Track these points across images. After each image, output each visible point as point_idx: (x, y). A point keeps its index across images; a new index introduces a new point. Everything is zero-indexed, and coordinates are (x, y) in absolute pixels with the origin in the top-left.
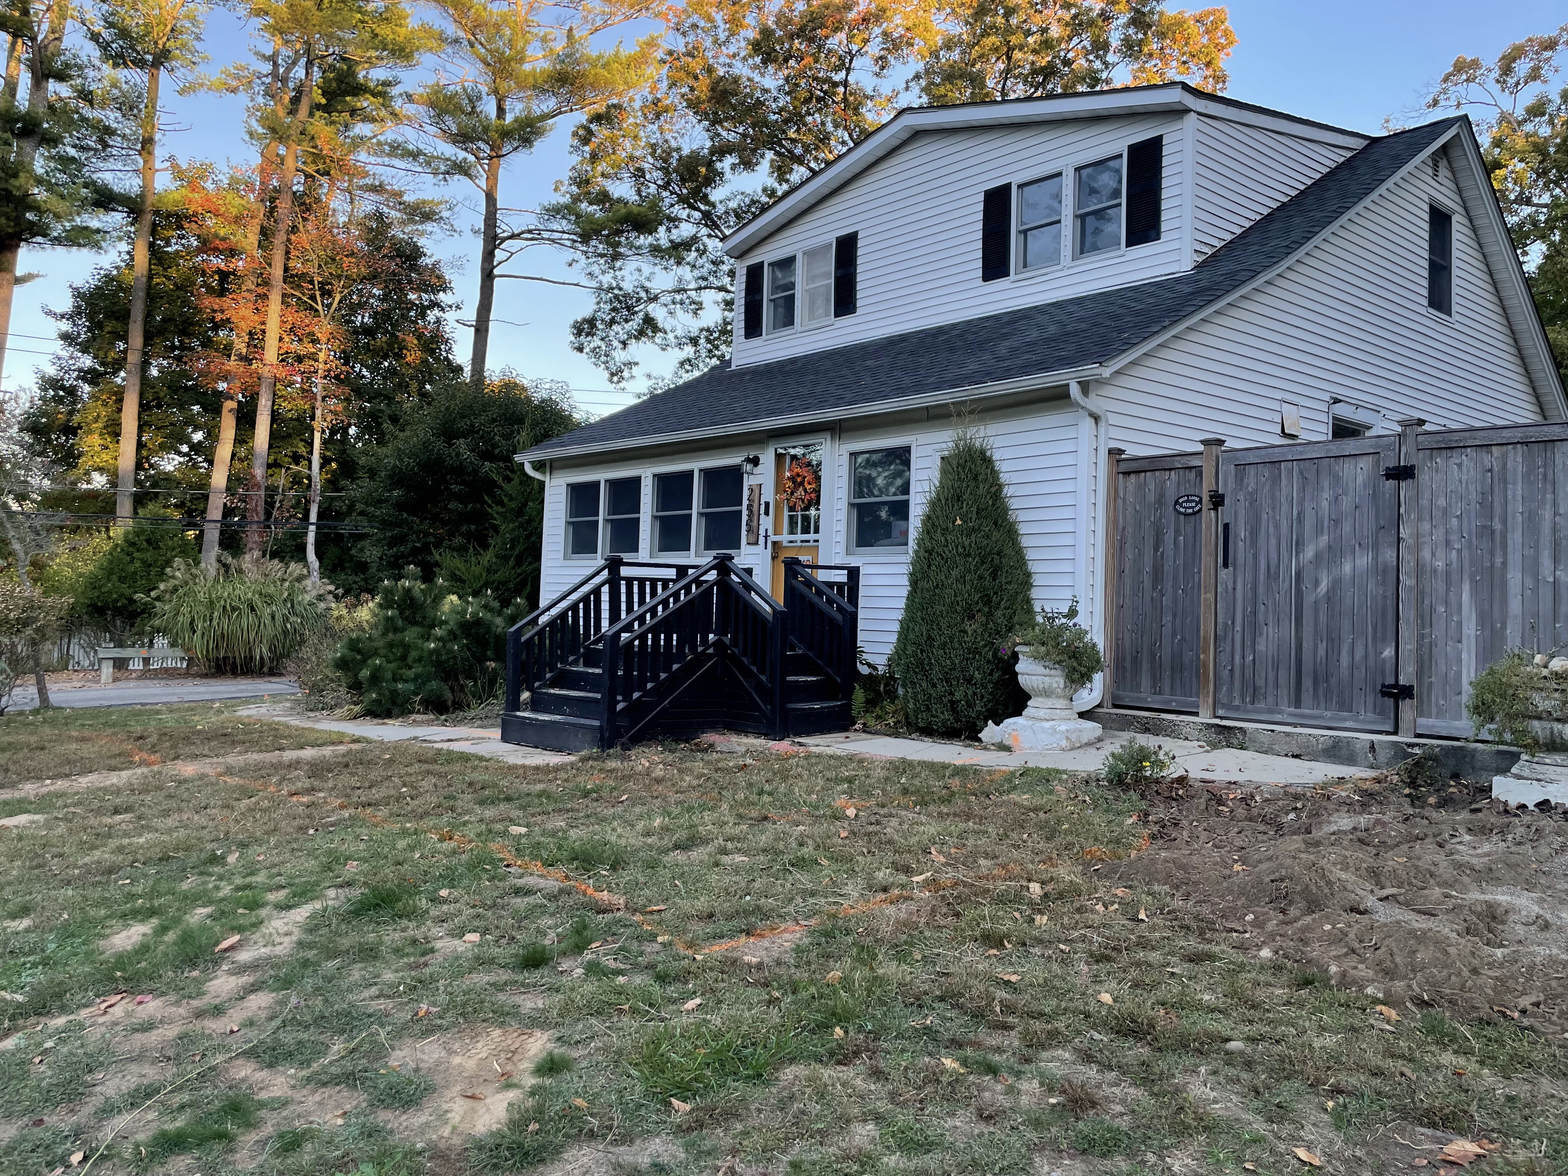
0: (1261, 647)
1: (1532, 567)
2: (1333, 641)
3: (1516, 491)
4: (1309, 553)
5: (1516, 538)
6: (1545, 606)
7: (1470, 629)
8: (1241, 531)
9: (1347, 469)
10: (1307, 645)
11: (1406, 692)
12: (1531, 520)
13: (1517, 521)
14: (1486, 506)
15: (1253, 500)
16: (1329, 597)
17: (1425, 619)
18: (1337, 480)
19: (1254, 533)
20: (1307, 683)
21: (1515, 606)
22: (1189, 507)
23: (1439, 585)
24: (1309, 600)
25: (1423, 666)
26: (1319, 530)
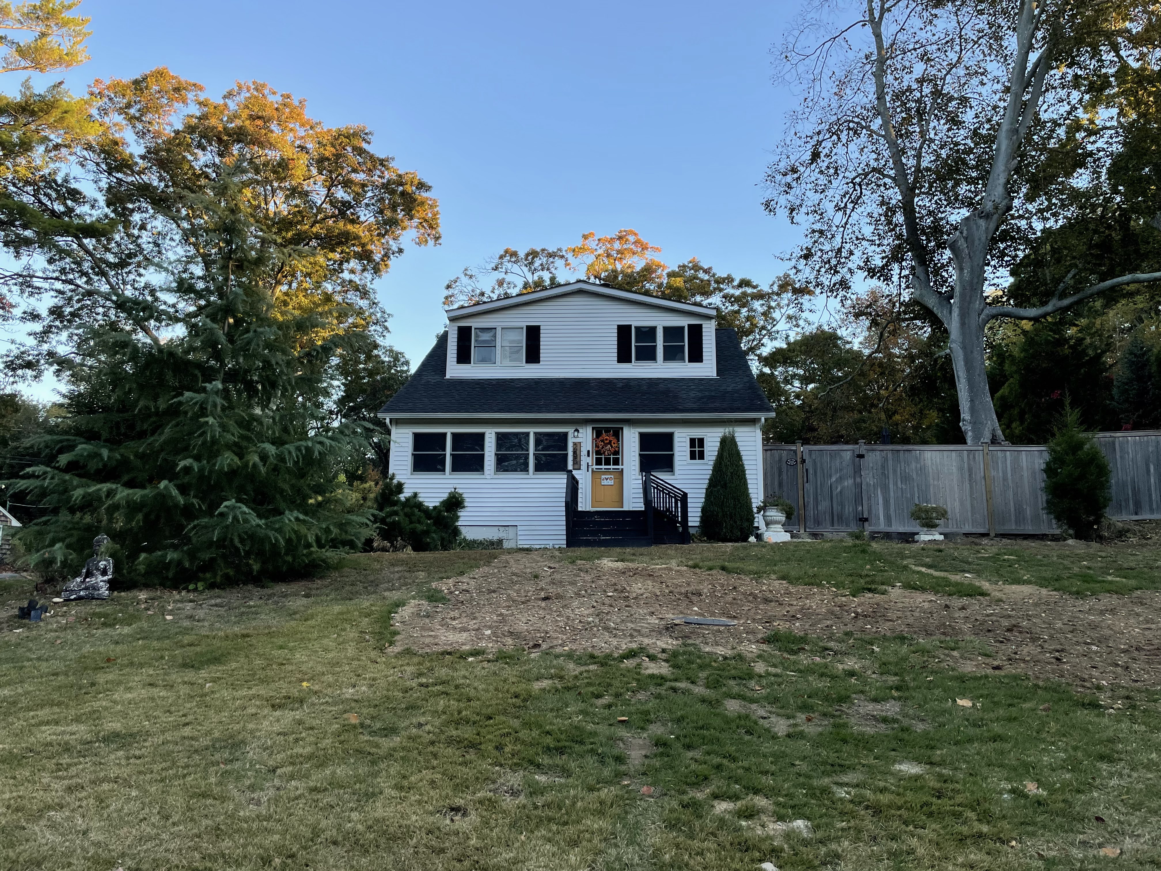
0: (820, 508)
1: (895, 484)
2: (842, 505)
3: (890, 462)
4: (834, 479)
5: (891, 476)
6: (900, 494)
7: (881, 501)
8: (811, 471)
9: (843, 454)
10: (835, 506)
11: (866, 520)
12: (895, 471)
13: (891, 471)
14: (883, 467)
15: (814, 462)
16: (841, 492)
17: (869, 499)
18: (841, 457)
19: (815, 472)
20: (835, 518)
21: (892, 494)
22: (793, 463)
23: (872, 488)
24: (835, 493)
25: (870, 511)
26: (836, 472)
